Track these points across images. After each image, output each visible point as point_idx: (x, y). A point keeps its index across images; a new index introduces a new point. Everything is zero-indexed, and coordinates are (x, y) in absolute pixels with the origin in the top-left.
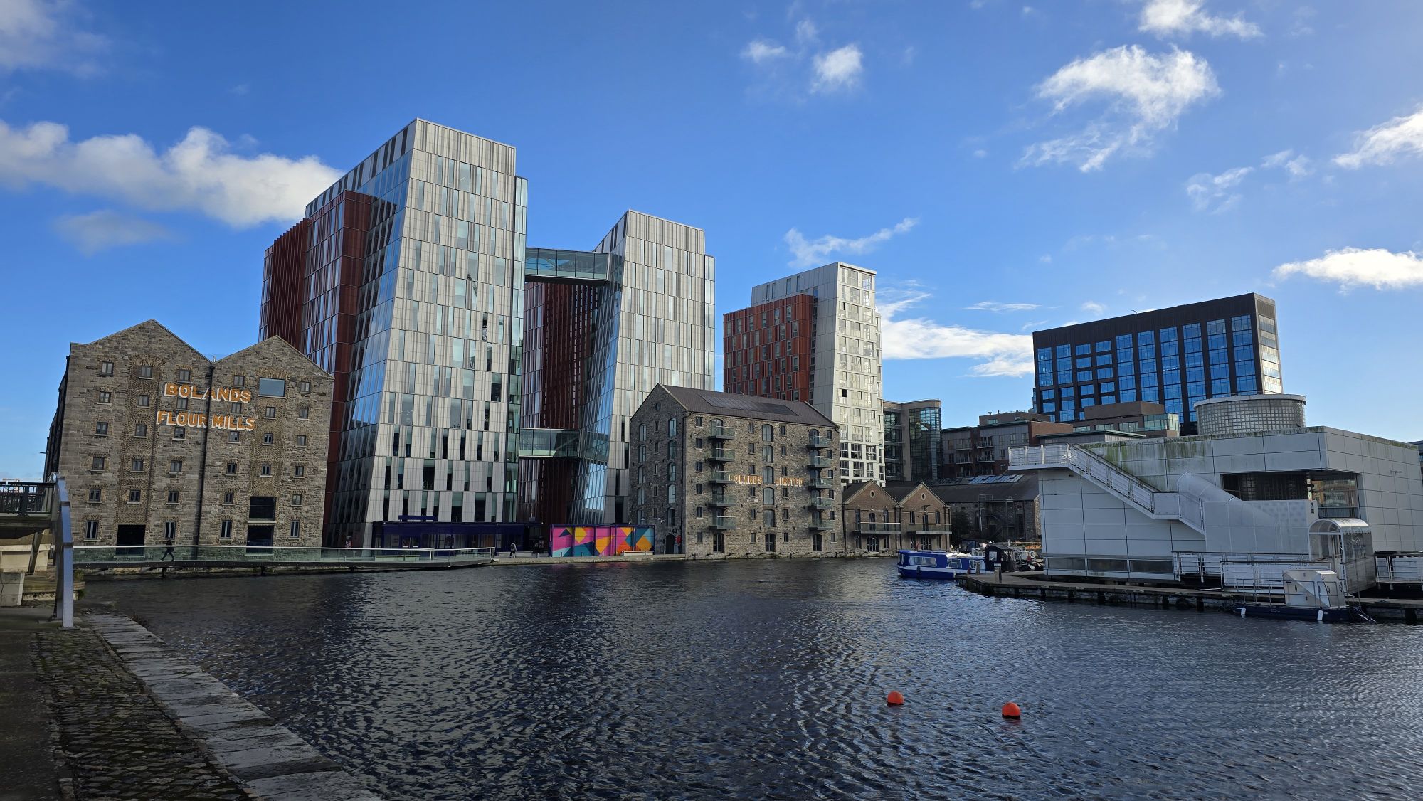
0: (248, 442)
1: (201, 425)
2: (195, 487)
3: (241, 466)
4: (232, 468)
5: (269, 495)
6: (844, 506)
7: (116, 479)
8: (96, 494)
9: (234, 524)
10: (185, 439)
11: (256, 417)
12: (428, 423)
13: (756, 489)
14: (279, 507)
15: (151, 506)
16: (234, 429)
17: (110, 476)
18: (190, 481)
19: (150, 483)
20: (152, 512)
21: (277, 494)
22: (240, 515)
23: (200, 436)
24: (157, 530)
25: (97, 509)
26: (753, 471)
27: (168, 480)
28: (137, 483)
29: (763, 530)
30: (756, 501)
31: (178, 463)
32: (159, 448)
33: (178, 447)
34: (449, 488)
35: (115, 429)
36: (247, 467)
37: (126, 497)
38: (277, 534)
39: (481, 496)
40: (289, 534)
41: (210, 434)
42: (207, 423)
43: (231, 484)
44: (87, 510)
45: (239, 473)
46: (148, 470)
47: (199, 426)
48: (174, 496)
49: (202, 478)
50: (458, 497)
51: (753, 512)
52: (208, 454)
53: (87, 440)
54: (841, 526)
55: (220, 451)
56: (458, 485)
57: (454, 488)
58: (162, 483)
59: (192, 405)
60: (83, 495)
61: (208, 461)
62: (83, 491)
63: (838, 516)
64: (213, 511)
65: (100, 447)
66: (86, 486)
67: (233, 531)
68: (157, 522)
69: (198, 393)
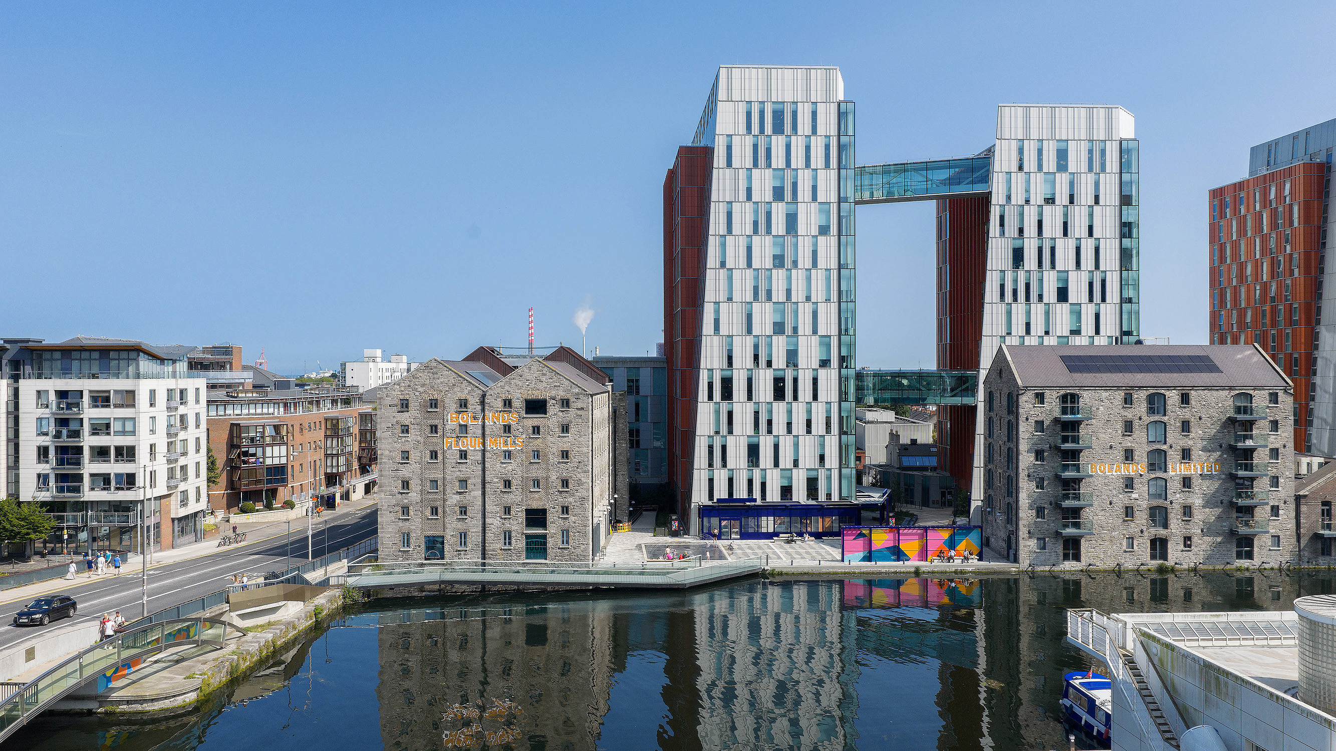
0: (519, 460)
1: (479, 447)
2: (479, 502)
3: (514, 482)
4: (508, 484)
5: (540, 508)
6: (1298, 499)
7: (418, 499)
8: (405, 510)
9: (513, 534)
10: (468, 461)
11: (524, 436)
12: (750, 398)
13: (1135, 481)
14: (550, 517)
15: (446, 520)
16: (506, 448)
17: (414, 495)
18: (475, 497)
19: (445, 500)
20: (448, 525)
21: (547, 507)
22: (517, 525)
23: (479, 457)
24: (453, 540)
25: (407, 523)
26: (1129, 455)
27: (458, 497)
28: (435, 500)
29: (1146, 534)
30: (1134, 496)
31: (464, 482)
32: (449, 470)
33: (463, 468)
34: (776, 464)
35: (414, 456)
36: (520, 482)
37: (428, 513)
38: (550, 542)
39: (813, 474)
40: (560, 542)
41: (488, 455)
42: (484, 444)
43: (509, 499)
44: (401, 524)
45: (513, 488)
46: (442, 489)
47: (477, 448)
48: (464, 511)
49: (484, 494)
50: (787, 474)
51: (1129, 511)
52: (487, 473)
53: (396, 466)
54: (1292, 525)
55: (496, 469)
56: (786, 461)
57: (782, 466)
58: (454, 500)
59: (471, 430)
60: (396, 512)
61: (488, 479)
62: (397, 509)
63: (1287, 514)
64: (495, 522)
65: (405, 472)
66: (398, 505)
67: (513, 541)
68: (452, 533)
69: (475, 418)
